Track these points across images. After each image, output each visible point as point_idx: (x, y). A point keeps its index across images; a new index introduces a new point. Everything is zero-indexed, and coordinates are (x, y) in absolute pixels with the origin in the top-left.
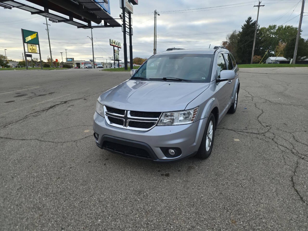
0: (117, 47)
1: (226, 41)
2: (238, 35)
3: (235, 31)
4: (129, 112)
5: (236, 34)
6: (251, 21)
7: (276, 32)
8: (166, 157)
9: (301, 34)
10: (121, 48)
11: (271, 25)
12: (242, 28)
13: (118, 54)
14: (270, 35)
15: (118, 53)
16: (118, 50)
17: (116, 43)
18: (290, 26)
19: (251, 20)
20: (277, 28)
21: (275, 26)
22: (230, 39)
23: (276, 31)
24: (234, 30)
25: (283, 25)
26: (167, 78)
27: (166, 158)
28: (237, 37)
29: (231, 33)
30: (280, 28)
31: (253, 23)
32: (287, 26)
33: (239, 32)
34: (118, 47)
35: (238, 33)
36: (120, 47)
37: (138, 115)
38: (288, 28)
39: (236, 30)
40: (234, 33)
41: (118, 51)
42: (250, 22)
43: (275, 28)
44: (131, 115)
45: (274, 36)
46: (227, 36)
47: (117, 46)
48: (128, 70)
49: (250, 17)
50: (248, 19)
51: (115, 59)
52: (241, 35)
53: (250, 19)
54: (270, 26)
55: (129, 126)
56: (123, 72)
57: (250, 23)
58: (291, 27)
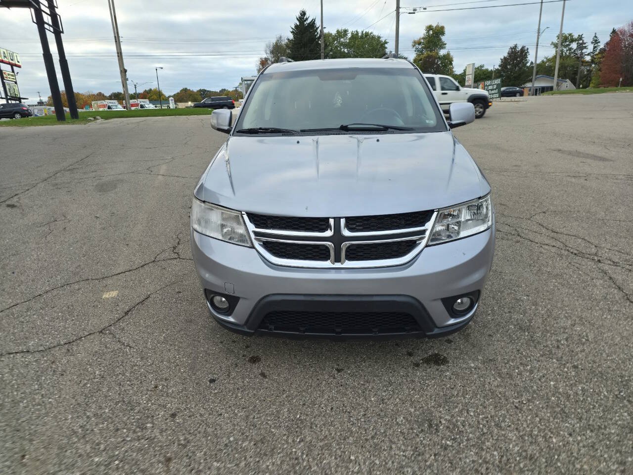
0: (9, 63)
1: (264, 56)
2: (287, 45)
3: (281, 37)
4: (343, 221)
5: (283, 43)
6: (307, 19)
7: (349, 43)
8: (453, 319)
9: (386, 48)
10: (19, 67)
11: (340, 30)
12: (292, 32)
13: (16, 83)
14: (341, 49)
15: (16, 79)
16: (13, 71)
17: (4, 53)
18: (369, 33)
19: (306, 16)
20: (349, 35)
21: (346, 31)
22: (272, 52)
23: (348, 41)
24: (279, 36)
25: (358, 31)
26: (349, 126)
27: (454, 321)
28: (285, 50)
29: (274, 41)
30: (355, 36)
31: (310, 23)
32: (364, 32)
33: (288, 39)
34: (12, 65)
35: (287, 41)
36: (17, 63)
37: (373, 226)
38: (366, 36)
39: (282, 35)
40: (278, 41)
41: (12, 75)
42: (305, 21)
43: (346, 35)
44: (351, 230)
45: (346, 50)
46: (267, 46)
47: (8, 60)
48: (67, 120)
49: (303, 12)
50: (301, 14)
51: (9, 94)
52: (293, 46)
53: (304, 16)
54: (338, 31)
55: (347, 261)
56: (55, 126)
57: (305, 23)
58: (371, 34)
